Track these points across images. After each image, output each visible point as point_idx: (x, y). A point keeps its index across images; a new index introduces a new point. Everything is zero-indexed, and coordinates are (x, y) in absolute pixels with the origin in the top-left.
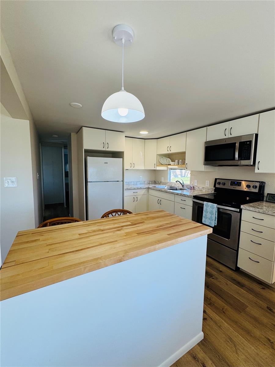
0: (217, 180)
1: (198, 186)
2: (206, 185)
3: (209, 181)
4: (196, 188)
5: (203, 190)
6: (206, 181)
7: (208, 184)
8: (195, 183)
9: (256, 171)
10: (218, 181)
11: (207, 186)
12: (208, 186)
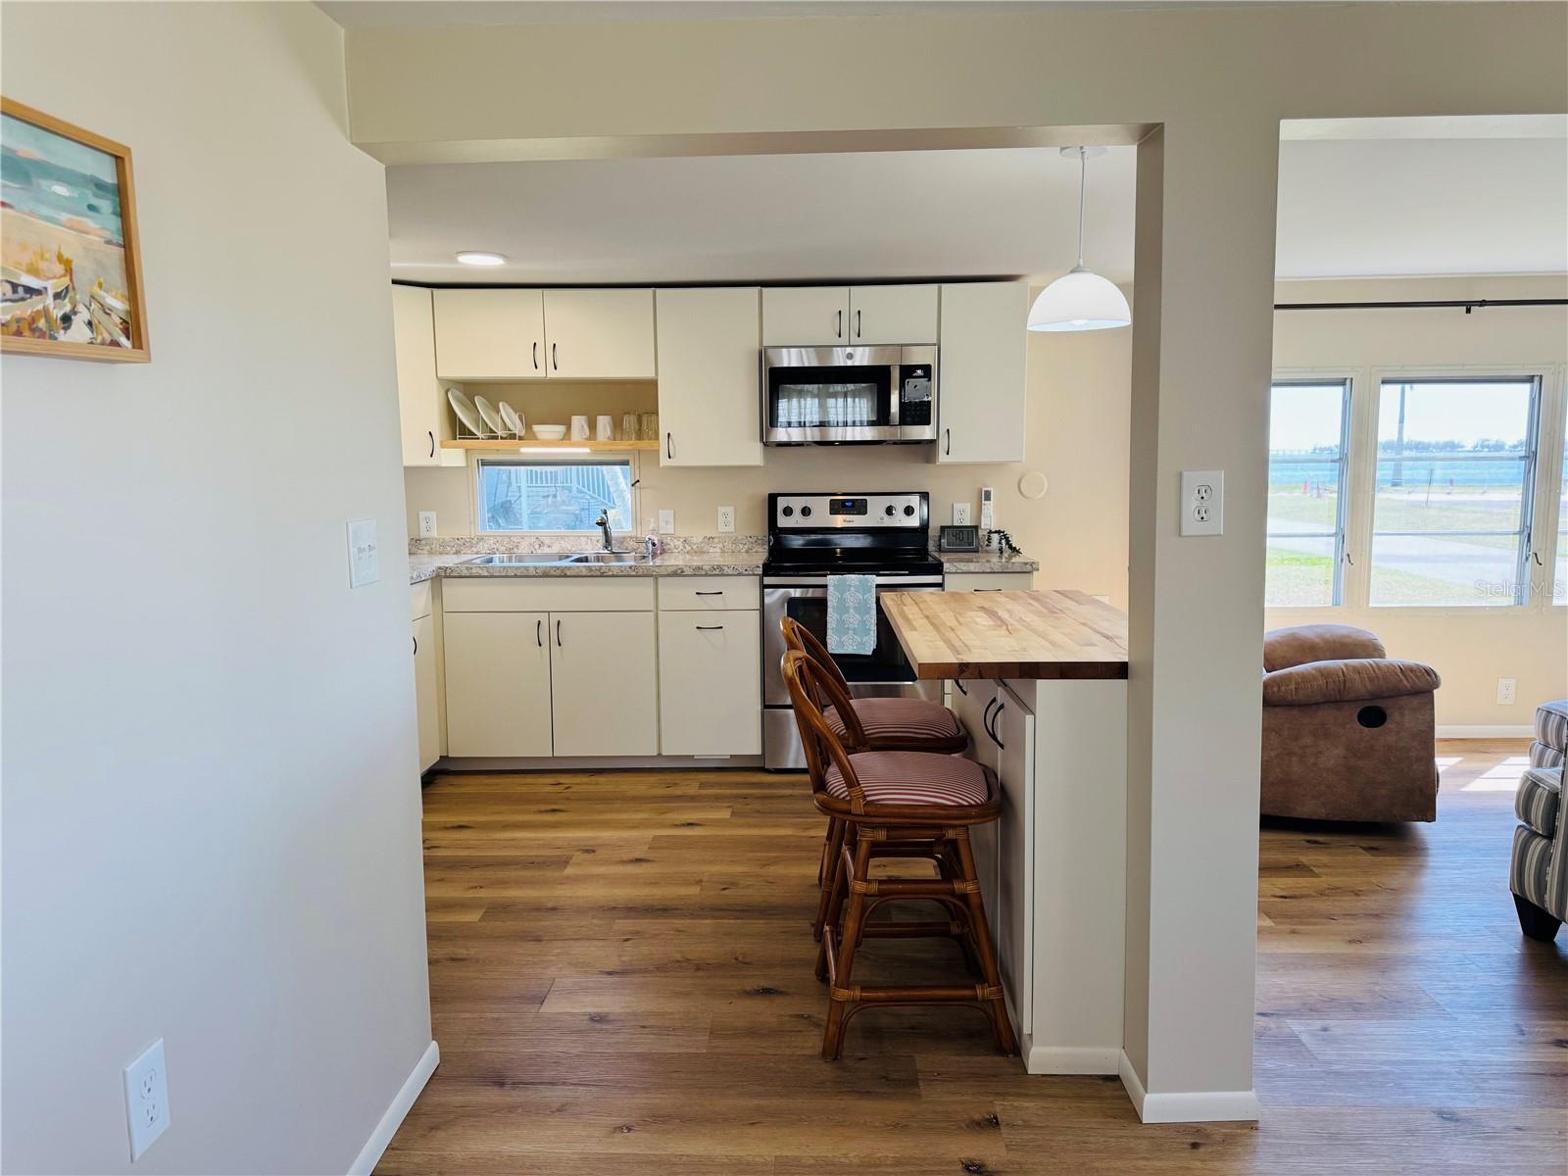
0: (779, 498)
1: (683, 533)
2: (722, 528)
3: (730, 510)
4: (672, 543)
5: (715, 550)
6: (721, 510)
7: (731, 518)
8: (662, 524)
9: (942, 458)
10: (782, 503)
11: (727, 529)
12: (731, 528)
